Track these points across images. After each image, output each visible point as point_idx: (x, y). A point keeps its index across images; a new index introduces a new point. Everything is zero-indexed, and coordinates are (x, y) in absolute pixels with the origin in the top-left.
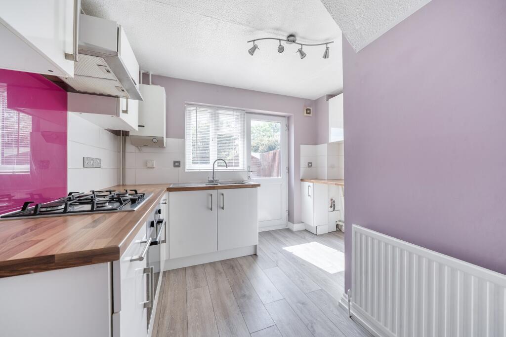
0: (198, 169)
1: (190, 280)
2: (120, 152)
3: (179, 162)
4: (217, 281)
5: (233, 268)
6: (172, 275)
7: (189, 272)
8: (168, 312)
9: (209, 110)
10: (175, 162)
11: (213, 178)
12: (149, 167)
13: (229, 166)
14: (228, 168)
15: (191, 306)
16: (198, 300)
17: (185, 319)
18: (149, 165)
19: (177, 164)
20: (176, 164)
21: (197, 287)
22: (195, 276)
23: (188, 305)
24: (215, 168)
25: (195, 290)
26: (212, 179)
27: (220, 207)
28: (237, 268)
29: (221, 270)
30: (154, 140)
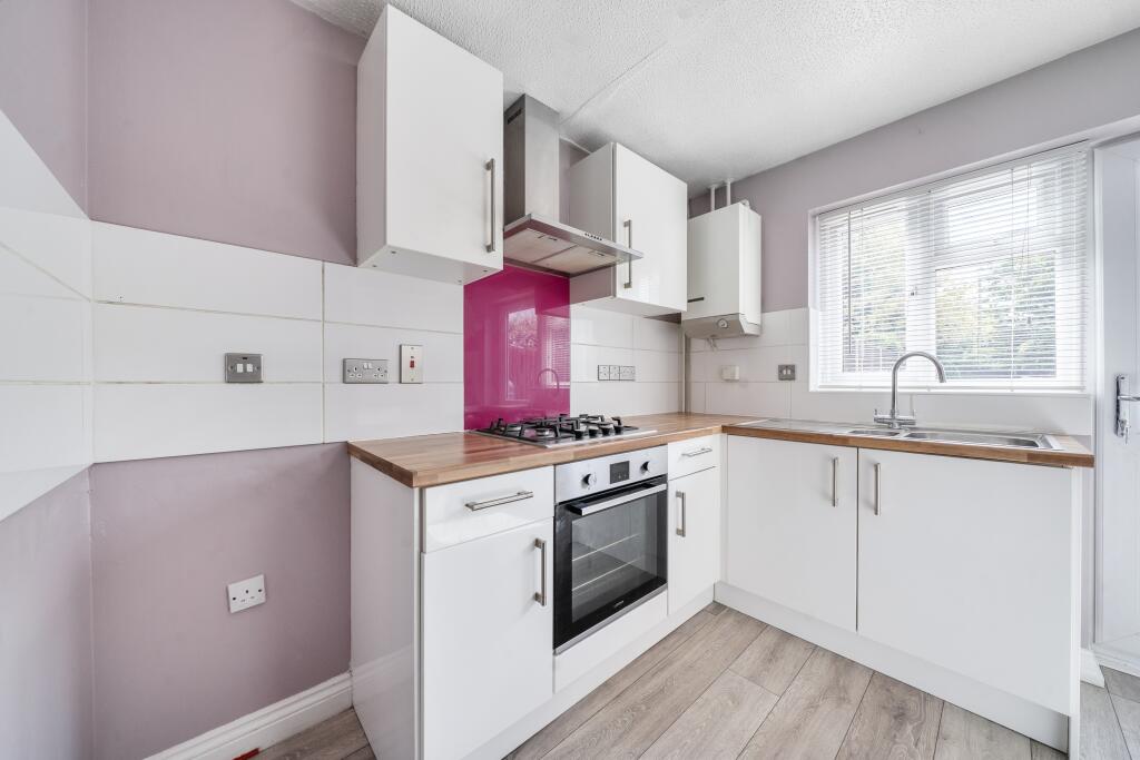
0: (857, 384)
1: (752, 656)
2: (681, 353)
3: (792, 368)
4: (813, 706)
5: (900, 716)
6: (731, 620)
7: (768, 639)
8: (665, 674)
9: (902, 203)
10: (781, 368)
11: (893, 413)
12: (727, 380)
13: (953, 375)
14: (949, 382)
15: (707, 700)
16: (730, 703)
17: (677, 711)
18: (727, 375)
19: (787, 373)
20: (784, 372)
21: (753, 678)
22: (772, 656)
23: (705, 695)
24: (899, 384)
25: (745, 681)
26: (888, 416)
27: (867, 503)
28: (918, 730)
29: (855, 692)
30: (720, 324)
